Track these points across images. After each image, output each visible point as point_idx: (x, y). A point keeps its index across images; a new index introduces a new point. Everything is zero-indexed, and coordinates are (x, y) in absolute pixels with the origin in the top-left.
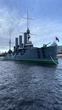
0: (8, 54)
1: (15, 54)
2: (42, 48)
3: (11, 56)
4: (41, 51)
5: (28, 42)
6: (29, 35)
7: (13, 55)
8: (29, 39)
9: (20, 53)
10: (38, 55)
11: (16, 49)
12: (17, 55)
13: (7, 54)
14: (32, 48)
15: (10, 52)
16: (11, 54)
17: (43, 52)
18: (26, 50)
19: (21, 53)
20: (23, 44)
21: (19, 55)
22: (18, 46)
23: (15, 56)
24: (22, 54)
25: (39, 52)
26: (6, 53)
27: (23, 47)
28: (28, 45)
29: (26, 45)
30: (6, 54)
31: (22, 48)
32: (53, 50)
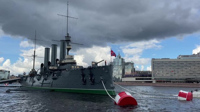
0: (29, 79)
1: (42, 78)
2: (90, 68)
3: (34, 82)
4: (87, 73)
5: (66, 57)
6: (70, 44)
7: (38, 80)
8: (68, 51)
9: (51, 76)
11: (45, 69)
12: (46, 79)
13: (27, 77)
14: (73, 67)
15: (33, 74)
16: (35, 79)
17: (91, 75)
18: (63, 72)
19: (53, 76)
20: (58, 60)
21: (50, 80)
22: (49, 64)
23: (41, 81)
24: (54, 79)
25: (83, 76)
27: (59, 65)
28: (66, 61)
29: (63, 62)
30: (25, 78)
31: (56, 68)
32: (107, 71)
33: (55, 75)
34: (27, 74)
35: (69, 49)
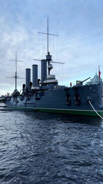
0: (12, 99)
1: (25, 98)
2: (75, 88)
3: (18, 102)
4: (72, 93)
5: (48, 76)
7: (22, 100)
8: (49, 70)
9: (34, 97)
10: (68, 100)
11: (27, 89)
12: (29, 99)
13: (10, 97)
14: (55, 87)
15: (16, 94)
16: (18, 99)
17: (77, 96)
18: (46, 91)
19: (36, 96)
20: (39, 80)
21: (33, 100)
22: (31, 84)
23: (24, 101)
24: (37, 99)
25: (68, 96)
26: (8, 97)
27: (40, 85)
28: (48, 81)
29: (45, 82)
30: (9, 99)
31: (38, 88)
32: (94, 91)
33: (38, 95)
34: (10, 95)
35: (50, 69)
